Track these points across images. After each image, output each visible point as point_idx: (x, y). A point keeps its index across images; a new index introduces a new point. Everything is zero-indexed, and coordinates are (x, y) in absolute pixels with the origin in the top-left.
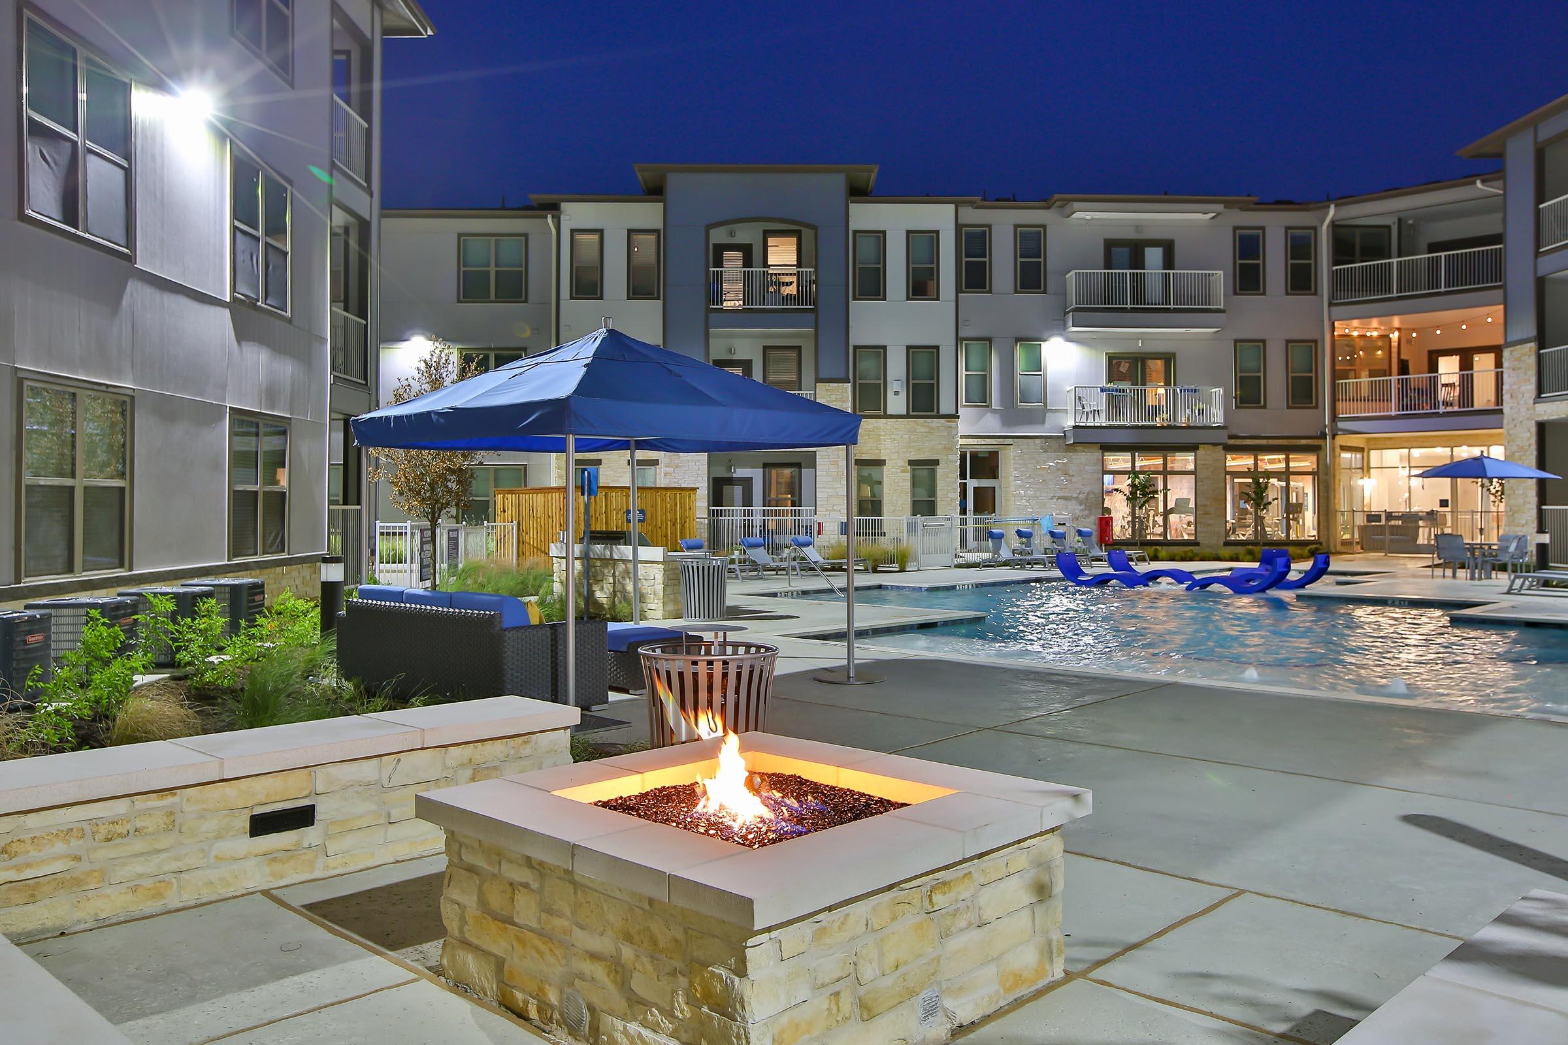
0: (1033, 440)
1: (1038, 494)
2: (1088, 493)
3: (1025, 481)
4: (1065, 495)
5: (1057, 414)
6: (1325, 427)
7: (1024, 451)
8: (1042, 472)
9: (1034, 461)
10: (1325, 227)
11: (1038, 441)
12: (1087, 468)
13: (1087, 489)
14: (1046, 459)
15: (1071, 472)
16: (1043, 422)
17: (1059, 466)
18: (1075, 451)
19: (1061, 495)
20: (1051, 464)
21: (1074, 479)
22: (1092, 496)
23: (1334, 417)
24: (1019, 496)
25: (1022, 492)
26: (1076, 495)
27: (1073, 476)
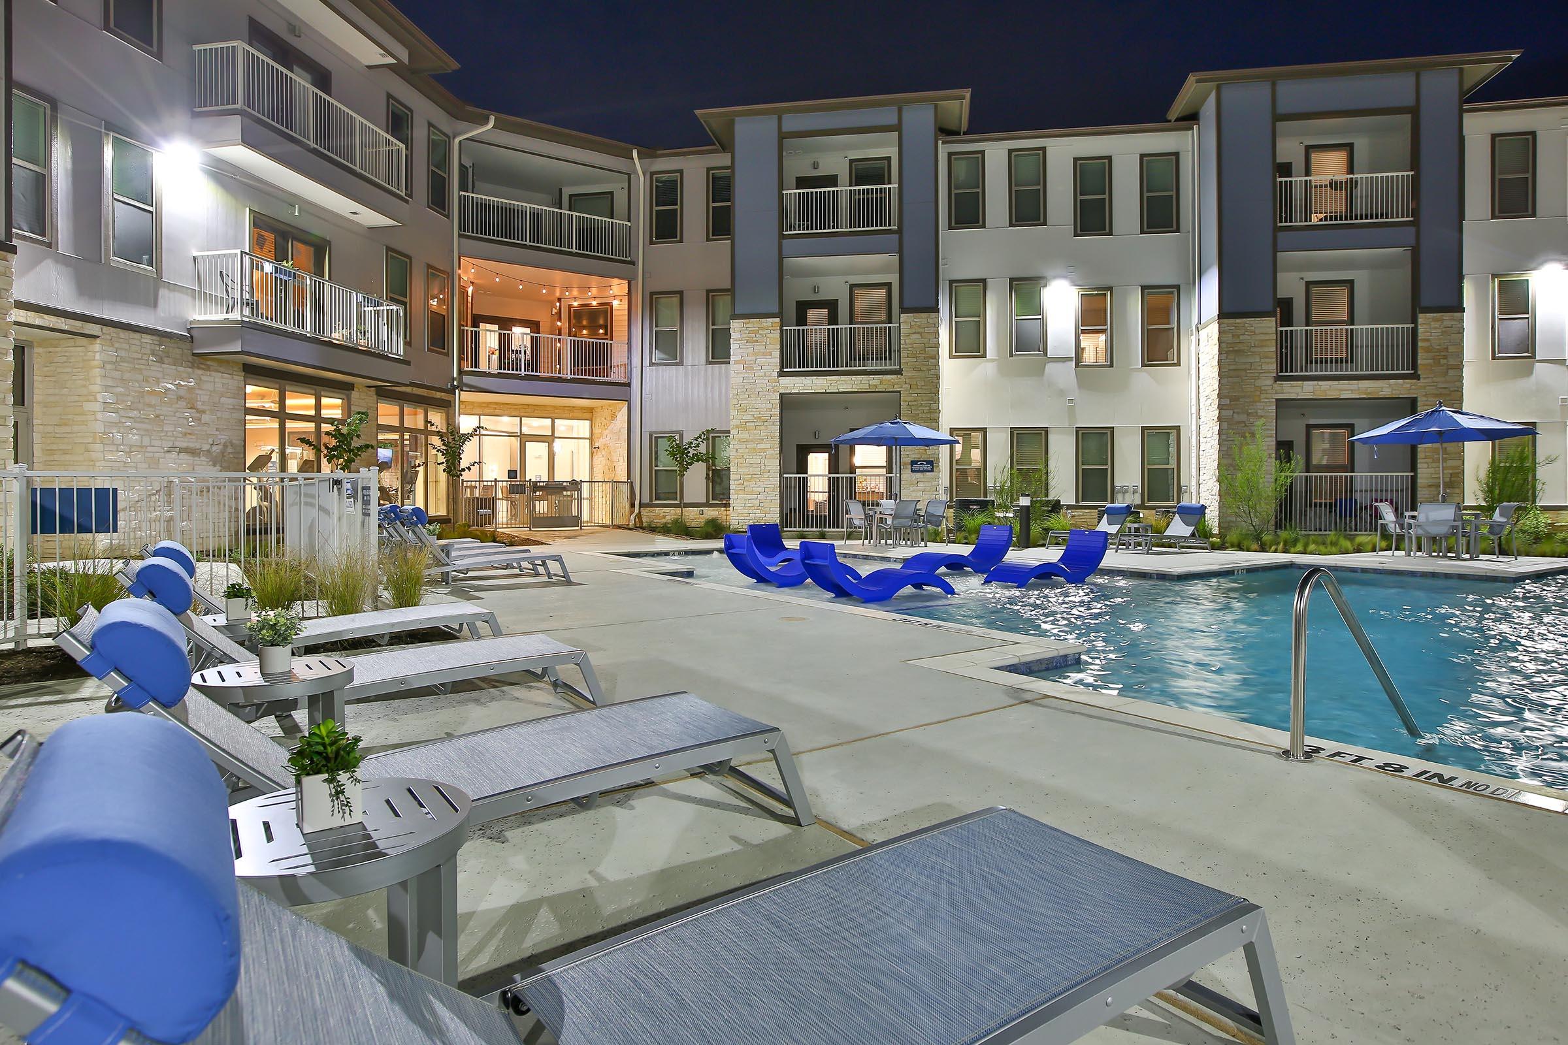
0: (137, 336)
1: (146, 441)
2: (225, 446)
3: (122, 413)
4: (191, 445)
5: (178, 295)
6: (453, 379)
7: (123, 354)
8: (154, 400)
9: (140, 377)
10: (457, 140)
11: (147, 339)
12: (223, 400)
13: (223, 438)
14: (160, 375)
15: (199, 405)
16: (155, 305)
17: (182, 392)
18: (208, 368)
19: (184, 445)
20: (169, 386)
21: (206, 418)
22: (230, 450)
23: (460, 372)
24: (113, 444)
25: (118, 436)
26: (206, 447)
27: (203, 412)
